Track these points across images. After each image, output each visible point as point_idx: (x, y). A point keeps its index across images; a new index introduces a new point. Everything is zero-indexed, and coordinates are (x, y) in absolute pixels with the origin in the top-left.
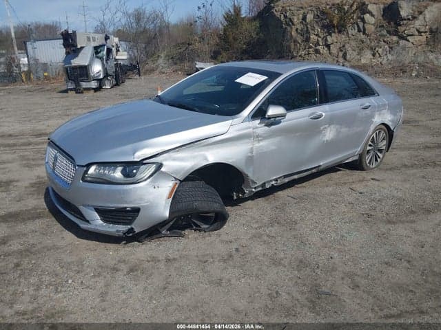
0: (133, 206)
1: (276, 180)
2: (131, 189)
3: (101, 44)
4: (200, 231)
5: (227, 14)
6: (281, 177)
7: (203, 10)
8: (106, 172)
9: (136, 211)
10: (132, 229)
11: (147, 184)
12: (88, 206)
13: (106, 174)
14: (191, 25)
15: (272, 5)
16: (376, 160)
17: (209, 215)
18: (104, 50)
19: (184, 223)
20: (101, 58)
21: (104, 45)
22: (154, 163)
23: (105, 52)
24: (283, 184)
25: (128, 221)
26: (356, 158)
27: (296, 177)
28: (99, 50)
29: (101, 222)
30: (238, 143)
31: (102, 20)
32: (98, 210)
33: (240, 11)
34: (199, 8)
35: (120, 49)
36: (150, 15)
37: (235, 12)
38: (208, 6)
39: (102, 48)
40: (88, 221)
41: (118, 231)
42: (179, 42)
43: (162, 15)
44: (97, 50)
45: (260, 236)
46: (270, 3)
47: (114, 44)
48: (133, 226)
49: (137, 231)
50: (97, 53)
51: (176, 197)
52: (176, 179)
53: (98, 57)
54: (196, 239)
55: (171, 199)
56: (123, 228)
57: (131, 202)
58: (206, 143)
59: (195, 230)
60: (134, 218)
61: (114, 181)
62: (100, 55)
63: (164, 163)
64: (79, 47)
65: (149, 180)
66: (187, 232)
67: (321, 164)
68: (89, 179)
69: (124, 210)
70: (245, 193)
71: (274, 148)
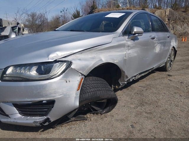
0: (48, 99)
1: (135, 76)
2: (46, 85)
3: (15, 26)
4: (97, 114)
5: (74, 14)
6: (137, 75)
7: (63, 12)
8: (23, 71)
9: (52, 103)
10: (48, 119)
11: (61, 79)
12: (8, 102)
13: (22, 73)
14: (58, 19)
15: (93, 10)
16: (171, 66)
17: (103, 101)
18: (17, 28)
19: (85, 109)
20: (15, 32)
21: (17, 26)
22: (65, 61)
23: (17, 29)
24: (138, 79)
25: (44, 113)
26: (164, 65)
27: (143, 75)
28: (14, 29)
29: (19, 115)
30: (119, 50)
31: (15, 17)
32: (16, 105)
33: (79, 13)
34: (61, 12)
35: (25, 29)
36: (39, 15)
37: (77, 13)
38: (65, 11)
39: (16, 28)
40: (7, 116)
41: (35, 122)
42: (52, 26)
43: (44, 15)
44: (13, 28)
45: (141, 113)
46: (92, 10)
47: (22, 27)
48: (49, 117)
49: (52, 120)
50: (13, 30)
51: (83, 89)
52: (82, 75)
53: (14, 32)
54: (96, 121)
55: (79, 91)
56: (39, 119)
57: (47, 96)
58: (100, 49)
59: (93, 114)
60: (49, 110)
61: (31, 78)
62: (15, 31)
63: (73, 62)
64: (4, 26)
65: (61, 76)
66: (88, 115)
67: (154, 67)
68: (7, 78)
69: (40, 103)
70: (120, 85)
71: (136, 55)
